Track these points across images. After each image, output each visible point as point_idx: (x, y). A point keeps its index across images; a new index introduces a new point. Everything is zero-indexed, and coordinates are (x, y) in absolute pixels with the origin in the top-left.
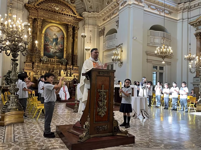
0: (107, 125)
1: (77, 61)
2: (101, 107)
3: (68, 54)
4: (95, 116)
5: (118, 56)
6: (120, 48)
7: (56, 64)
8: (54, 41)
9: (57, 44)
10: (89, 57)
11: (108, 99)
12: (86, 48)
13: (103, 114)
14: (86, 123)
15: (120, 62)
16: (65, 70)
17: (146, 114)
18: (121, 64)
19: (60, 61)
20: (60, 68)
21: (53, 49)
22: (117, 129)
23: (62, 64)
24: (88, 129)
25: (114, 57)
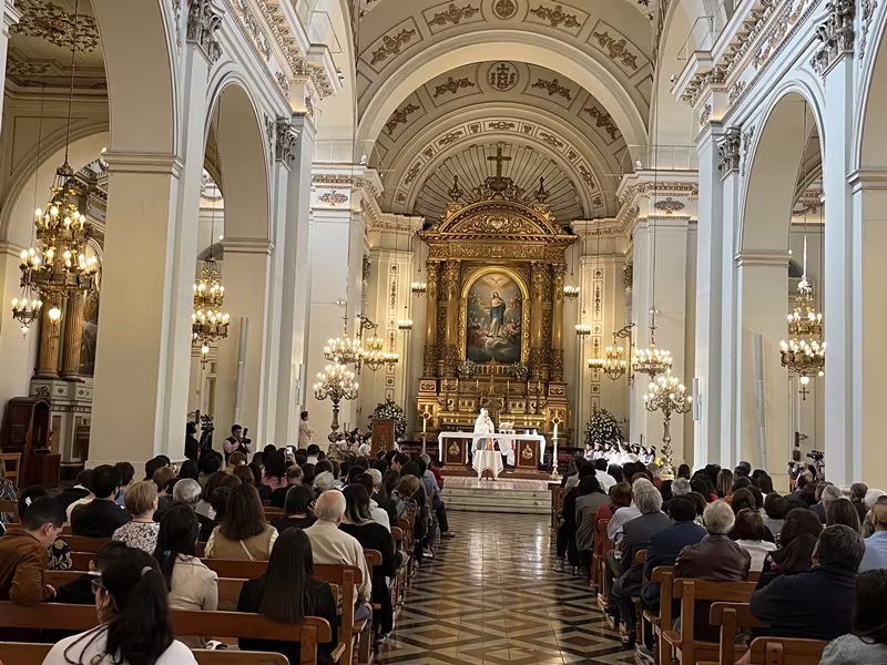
1: (561, 367)
3: (532, 348)
6: (625, 336)
8: (494, 315)
9: (501, 322)
16: (520, 397)
19: (509, 370)
20: (506, 390)
21: (491, 337)
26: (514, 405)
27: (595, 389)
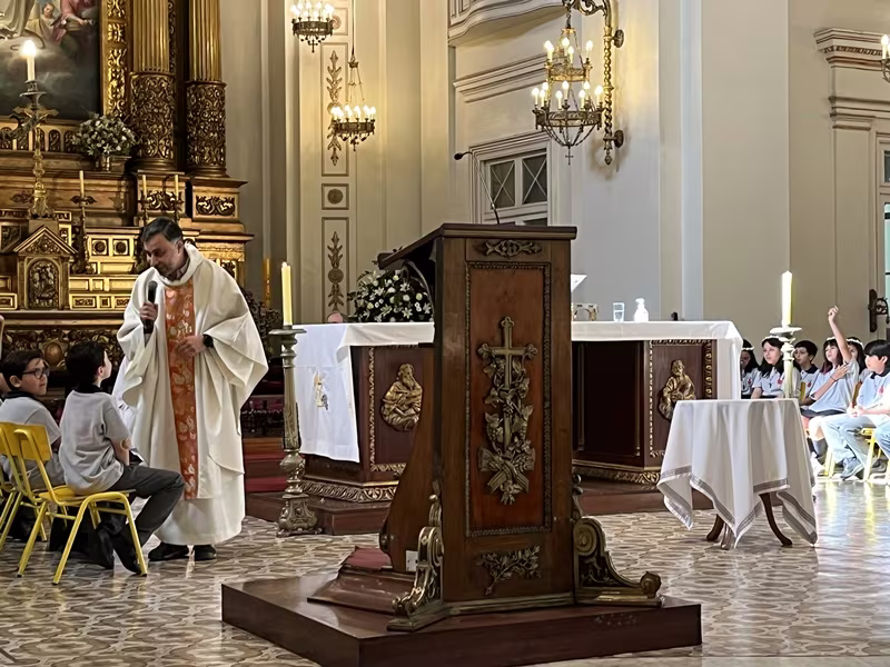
0: (537, 549)
1: (222, 133)
2: (502, 446)
3: (140, 74)
4: (470, 496)
5: (586, 85)
6: (596, 9)
7: (39, 166)
10: (327, 93)
11: (538, 398)
12: (293, 12)
13: (515, 482)
14: (426, 533)
15: (600, 134)
16: (118, 221)
17: (798, 518)
18: (612, 152)
19: (75, 140)
20: (77, 200)
21: (4, 34)
22: (595, 570)
23: (93, 166)
24: (437, 569)
25: (551, 93)
26: (99, 248)
27: (335, 197)
